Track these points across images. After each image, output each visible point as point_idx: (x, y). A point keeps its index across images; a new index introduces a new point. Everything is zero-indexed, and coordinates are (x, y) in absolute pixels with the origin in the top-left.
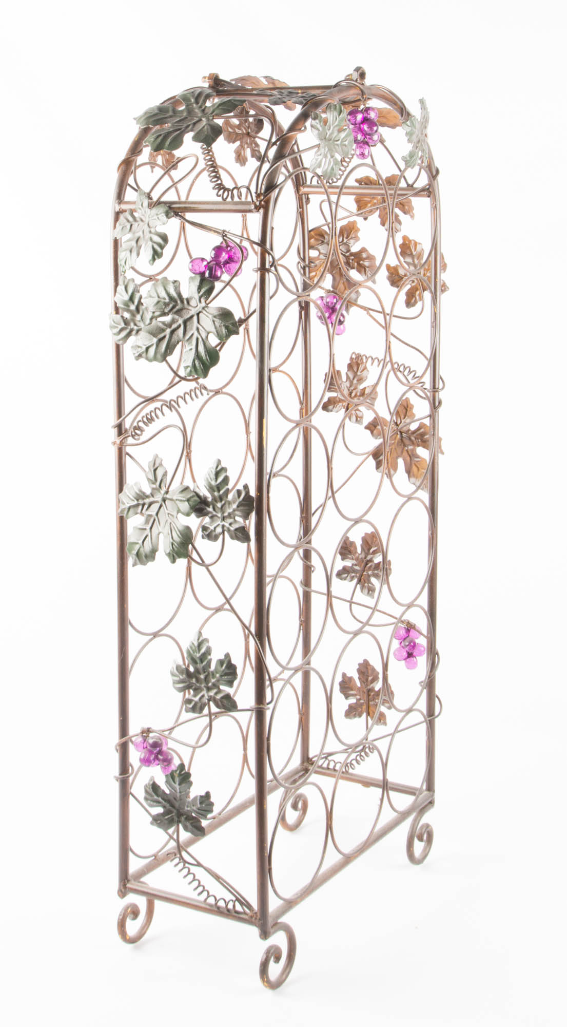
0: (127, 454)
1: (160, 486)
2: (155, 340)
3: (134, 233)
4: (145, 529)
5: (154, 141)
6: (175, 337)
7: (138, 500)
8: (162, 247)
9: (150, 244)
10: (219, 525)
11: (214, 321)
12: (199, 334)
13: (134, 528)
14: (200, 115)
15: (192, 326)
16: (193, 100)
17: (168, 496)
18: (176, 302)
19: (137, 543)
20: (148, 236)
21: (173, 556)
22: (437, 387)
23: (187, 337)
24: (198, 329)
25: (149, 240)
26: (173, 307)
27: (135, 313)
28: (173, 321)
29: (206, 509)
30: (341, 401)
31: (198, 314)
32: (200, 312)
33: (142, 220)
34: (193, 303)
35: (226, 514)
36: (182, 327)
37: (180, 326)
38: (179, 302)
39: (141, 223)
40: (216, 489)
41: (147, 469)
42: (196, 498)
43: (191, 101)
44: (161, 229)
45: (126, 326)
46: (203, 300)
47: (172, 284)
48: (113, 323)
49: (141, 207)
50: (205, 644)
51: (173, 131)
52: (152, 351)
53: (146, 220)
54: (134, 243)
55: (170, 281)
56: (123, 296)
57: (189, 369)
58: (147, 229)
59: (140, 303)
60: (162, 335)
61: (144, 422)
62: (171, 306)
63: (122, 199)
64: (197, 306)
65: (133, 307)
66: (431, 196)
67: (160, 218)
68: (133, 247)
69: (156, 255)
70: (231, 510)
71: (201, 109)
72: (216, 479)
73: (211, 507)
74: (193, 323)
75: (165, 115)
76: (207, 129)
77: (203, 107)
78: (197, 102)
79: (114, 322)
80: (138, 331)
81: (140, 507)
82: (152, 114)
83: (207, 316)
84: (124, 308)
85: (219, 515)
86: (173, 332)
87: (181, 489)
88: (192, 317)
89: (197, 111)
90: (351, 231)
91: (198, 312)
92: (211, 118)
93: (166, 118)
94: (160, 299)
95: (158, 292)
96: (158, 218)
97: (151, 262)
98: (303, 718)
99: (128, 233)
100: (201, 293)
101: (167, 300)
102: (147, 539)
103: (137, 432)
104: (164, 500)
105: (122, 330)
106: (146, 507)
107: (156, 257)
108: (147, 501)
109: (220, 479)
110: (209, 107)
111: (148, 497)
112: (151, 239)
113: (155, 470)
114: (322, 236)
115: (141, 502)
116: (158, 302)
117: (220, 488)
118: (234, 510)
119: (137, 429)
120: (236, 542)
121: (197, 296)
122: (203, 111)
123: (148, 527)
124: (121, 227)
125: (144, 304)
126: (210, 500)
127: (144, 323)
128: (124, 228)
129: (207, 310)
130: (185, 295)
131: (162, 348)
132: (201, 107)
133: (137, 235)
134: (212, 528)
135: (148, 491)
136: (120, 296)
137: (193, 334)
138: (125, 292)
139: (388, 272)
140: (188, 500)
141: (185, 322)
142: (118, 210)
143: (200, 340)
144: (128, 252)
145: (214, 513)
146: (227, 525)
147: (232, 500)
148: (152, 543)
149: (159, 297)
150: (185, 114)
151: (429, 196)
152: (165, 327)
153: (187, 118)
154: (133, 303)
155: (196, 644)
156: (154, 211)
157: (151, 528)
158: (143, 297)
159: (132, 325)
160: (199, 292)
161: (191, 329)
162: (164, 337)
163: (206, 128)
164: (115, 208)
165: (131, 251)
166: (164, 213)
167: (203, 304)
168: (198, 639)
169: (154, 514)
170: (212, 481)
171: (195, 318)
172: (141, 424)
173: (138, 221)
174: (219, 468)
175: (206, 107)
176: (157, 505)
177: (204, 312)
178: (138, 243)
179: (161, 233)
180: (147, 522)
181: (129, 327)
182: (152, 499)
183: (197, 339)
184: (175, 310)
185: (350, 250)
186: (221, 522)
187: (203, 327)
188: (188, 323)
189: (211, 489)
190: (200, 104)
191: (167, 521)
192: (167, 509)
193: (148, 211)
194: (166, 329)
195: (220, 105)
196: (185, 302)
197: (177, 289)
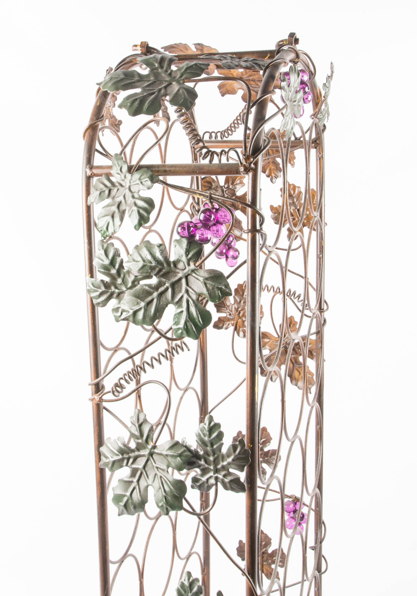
0: (105, 408)
1: (147, 441)
2: (142, 304)
3: (113, 198)
4: (132, 482)
5: (131, 106)
6: (163, 299)
7: (122, 454)
8: (149, 212)
9: (135, 208)
10: (211, 477)
11: (205, 284)
12: (190, 296)
13: (119, 480)
14: (168, 79)
15: (181, 288)
16: (157, 65)
17: (156, 451)
18: (163, 265)
19: (124, 496)
20: (130, 200)
21: (167, 509)
22: (322, 308)
23: (177, 300)
24: (187, 291)
25: (133, 204)
26: (160, 270)
27: (116, 276)
28: (160, 284)
29: (198, 462)
30: (229, 320)
31: (186, 277)
32: (189, 275)
33: (121, 185)
34: (181, 266)
35: (219, 467)
36: (170, 290)
37: (167, 289)
38: (165, 265)
39: (121, 189)
40: (209, 445)
41: (129, 425)
42: (188, 453)
43: (155, 66)
44: (145, 194)
45: (106, 290)
46: (192, 264)
47: (156, 248)
48: (92, 287)
49: (119, 172)
50: (196, 584)
51: (148, 94)
52: (140, 315)
53: (127, 184)
54: (114, 208)
55: (154, 245)
56: (103, 261)
57: (180, 331)
58: (129, 195)
59: (121, 266)
60: (149, 299)
61: (126, 380)
62: (157, 269)
63: (92, 164)
64: (184, 269)
65: (114, 271)
66: (318, 148)
67: (143, 183)
68: (115, 212)
69: (143, 220)
70: (225, 463)
71: (167, 73)
72: (210, 435)
73: (202, 460)
74: (181, 285)
75: (132, 80)
76: (183, 92)
77: (169, 72)
78: (162, 67)
79: (94, 286)
80: (119, 294)
81: (125, 461)
82: (119, 79)
83: (197, 279)
84: (104, 272)
85: (212, 467)
86: (161, 295)
87: (171, 445)
88: (180, 279)
89: (163, 75)
90: (236, 178)
91: (187, 274)
92: (182, 82)
93: (134, 82)
94: (145, 264)
95: (143, 255)
96: (141, 183)
97: (137, 227)
98: (205, 577)
99: (107, 198)
100: (189, 256)
101: (154, 264)
102: (135, 491)
103: (118, 389)
104: (151, 454)
105: (101, 294)
106: (131, 460)
107: (142, 222)
108: (132, 455)
109: (214, 435)
110: (176, 71)
111: (133, 451)
112: (135, 204)
113: (140, 426)
114: (210, 183)
115: (126, 456)
116: (144, 266)
117: (214, 444)
118: (229, 464)
119: (118, 387)
120: (230, 492)
121: (184, 259)
122: (170, 74)
123: (135, 480)
124: (98, 192)
125: (125, 268)
126: (201, 453)
127: (126, 286)
128: (102, 193)
129: (198, 273)
130: (172, 258)
131: (151, 312)
132: (166, 71)
133: (118, 200)
134: (204, 479)
135: (133, 445)
136: (99, 260)
137: (182, 297)
138: (105, 257)
139: (272, 212)
140: (180, 455)
141: (173, 285)
142: (90, 174)
143: (191, 302)
144: (109, 218)
145: (206, 466)
146: (220, 476)
147: (227, 453)
148: (140, 495)
149: (144, 261)
150: (152, 78)
151: (316, 148)
152: (152, 290)
153: (155, 82)
154: (114, 267)
155: (186, 583)
156: (137, 176)
157: (138, 481)
158: (124, 261)
159: (113, 288)
160: (187, 255)
161: (180, 291)
162: (152, 301)
163: (181, 91)
164: (86, 172)
165: (113, 217)
166: (148, 177)
167: (192, 266)
168: (189, 579)
169: (141, 466)
170: (205, 436)
171: (184, 281)
172: (123, 382)
173: (116, 186)
174: (212, 424)
175: (172, 71)
176: (144, 460)
177: (194, 274)
178: (120, 208)
179: (146, 198)
180: (133, 474)
181: (110, 291)
182: (137, 453)
183: (188, 301)
184: (161, 273)
185: (235, 194)
186: (214, 474)
187: (193, 290)
188: (176, 286)
189: (203, 443)
190: (165, 69)
191: (156, 474)
192: (155, 463)
193: (129, 176)
194: (153, 292)
195: (187, 69)
196: (172, 266)
197: (163, 251)
